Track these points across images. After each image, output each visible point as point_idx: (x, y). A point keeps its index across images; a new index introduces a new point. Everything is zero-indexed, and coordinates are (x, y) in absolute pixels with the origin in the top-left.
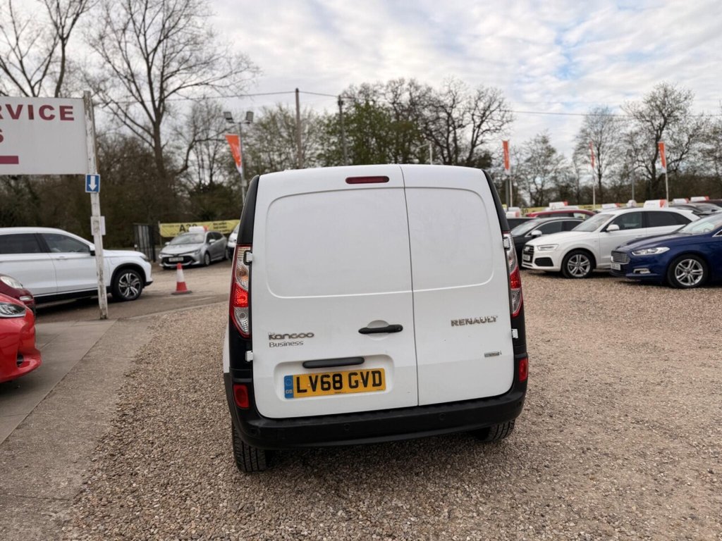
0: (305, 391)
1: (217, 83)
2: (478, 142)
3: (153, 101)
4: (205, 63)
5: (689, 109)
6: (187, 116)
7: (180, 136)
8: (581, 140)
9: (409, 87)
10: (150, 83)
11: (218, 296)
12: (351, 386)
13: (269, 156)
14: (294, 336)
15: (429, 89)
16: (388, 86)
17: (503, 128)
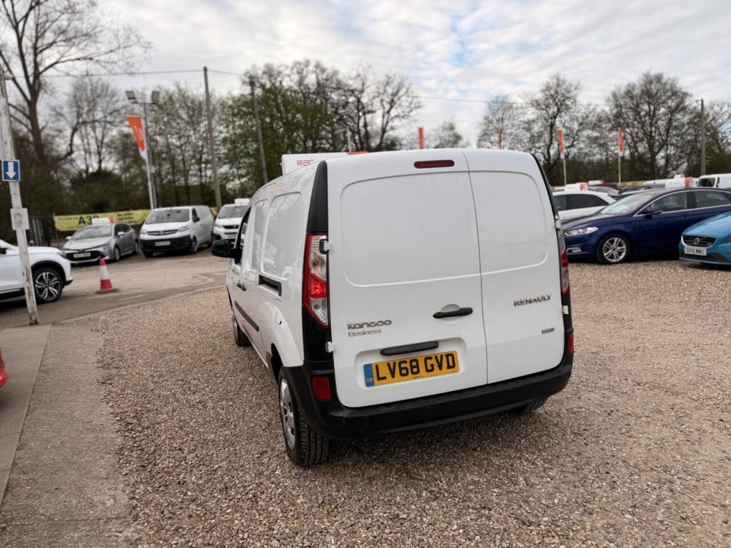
0: (385, 378)
1: (102, 58)
2: (388, 128)
3: (27, 77)
4: (86, 35)
5: (579, 99)
6: (68, 95)
7: (61, 118)
8: (485, 128)
9: (314, 69)
10: (22, 56)
11: (152, 293)
12: (428, 371)
13: (167, 139)
14: (373, 325)
15: (335, 73)
16: (292, 68)
17: (412, 114)
